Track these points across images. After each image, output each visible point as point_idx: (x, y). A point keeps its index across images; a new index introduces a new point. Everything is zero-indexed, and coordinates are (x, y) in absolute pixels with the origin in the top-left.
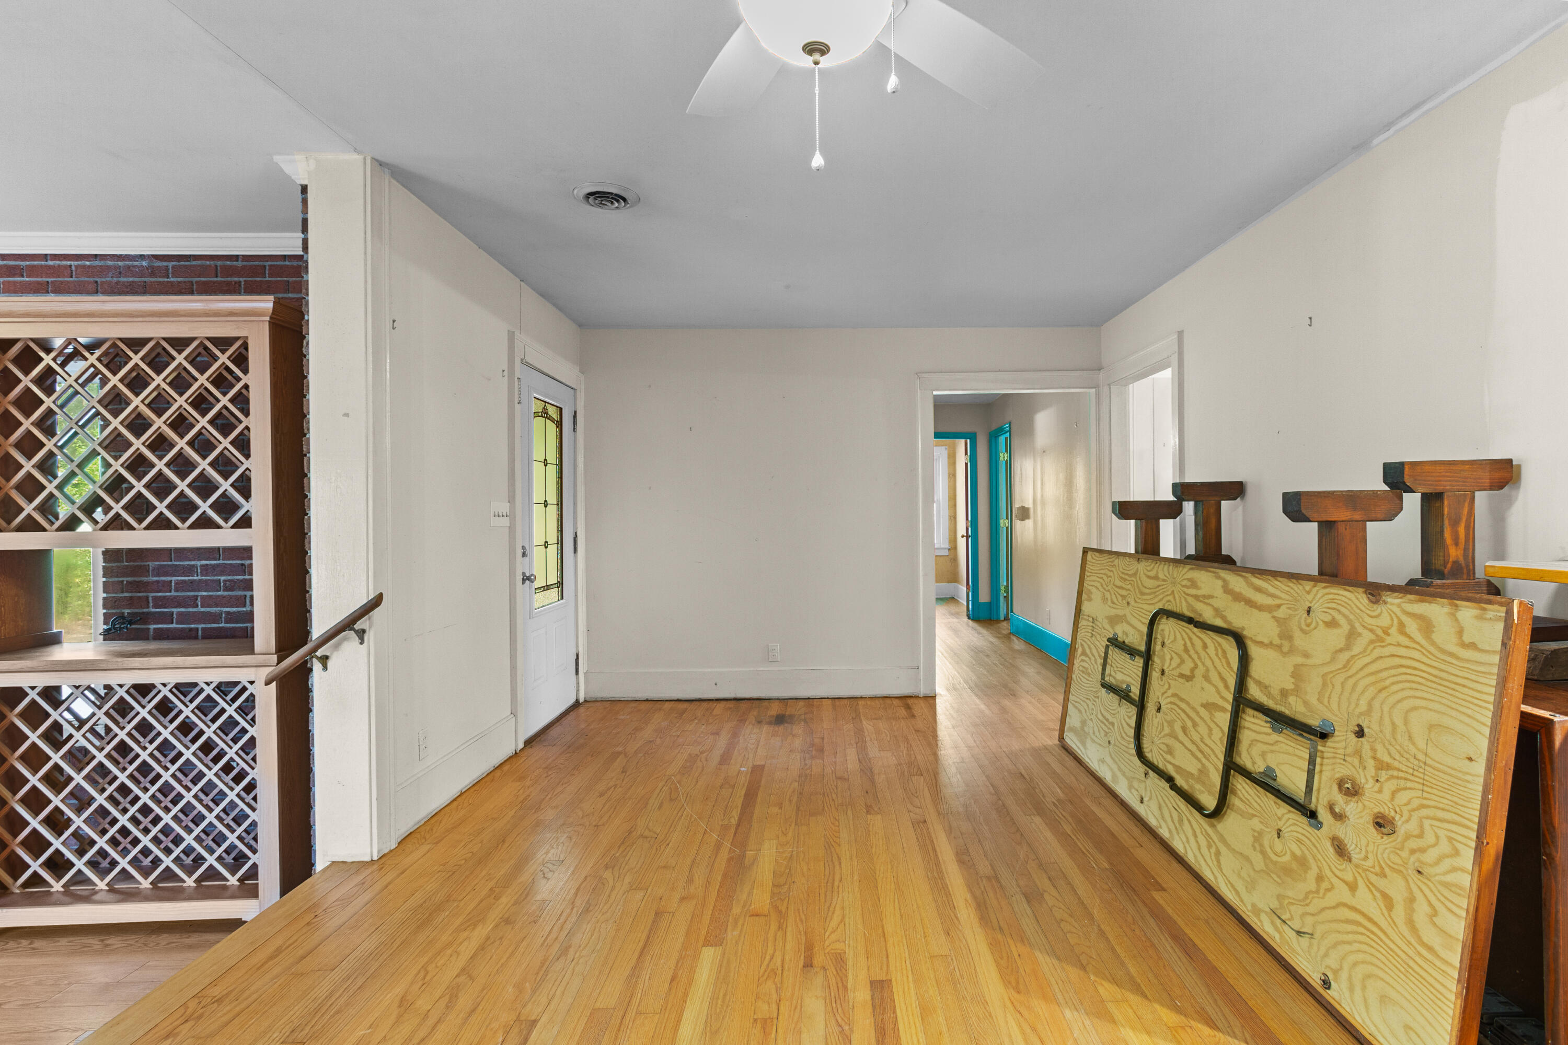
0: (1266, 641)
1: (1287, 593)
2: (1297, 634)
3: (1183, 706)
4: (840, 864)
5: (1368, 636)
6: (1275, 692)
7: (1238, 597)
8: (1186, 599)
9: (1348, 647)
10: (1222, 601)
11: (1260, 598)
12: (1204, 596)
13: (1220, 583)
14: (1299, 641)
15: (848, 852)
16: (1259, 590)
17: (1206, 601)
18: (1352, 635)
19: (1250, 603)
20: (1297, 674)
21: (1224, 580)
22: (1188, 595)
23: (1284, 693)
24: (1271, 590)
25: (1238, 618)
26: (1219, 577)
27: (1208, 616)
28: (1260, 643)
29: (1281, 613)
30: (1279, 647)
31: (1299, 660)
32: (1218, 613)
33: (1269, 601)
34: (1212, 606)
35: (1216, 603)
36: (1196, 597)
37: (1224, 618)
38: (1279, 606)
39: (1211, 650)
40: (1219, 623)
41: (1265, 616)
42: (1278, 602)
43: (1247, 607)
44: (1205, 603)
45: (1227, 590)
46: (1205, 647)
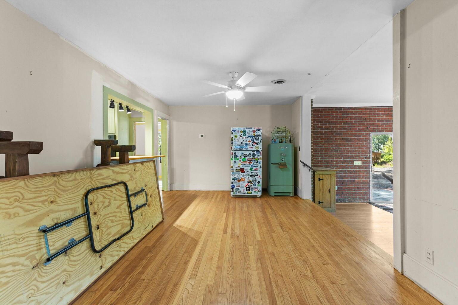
0: (128, 180)
1: (129, 168)
2: (134, 175)
3: (110, 215)
4: (229, 259)
5: (143, 170)
6: (133, 189)
7: (118, 173)
8: (98, 182)
9: (141, 173)
10: (113, 176)
11: (124, 171)
12: (106, 177)
13: (111, 171)
14: (134, 176)
15: (226, 263)
16: (123, 169)
17: (107, 178)
18: (141, 171)
19: (122, 173)
20: (136, 183)
21: (112, 170)
22: (99, 179)
23: (135, 188)
24: (126, 168)
25: (120, 178)
26: (111, 170)
27: (110, 182)
28: (127, 181)
29: (129, 173)
30: (131, 180)
31: (135, 180)
32: (113, 180)
33: (126, 171)
34: (110, 179)
35: (111, 177)
36: (103, 179)
37: (116, 180)
38: (129, 171)
39: (114, 191)
40: (114, 182)
41: (126, 174)
42: (128, 170)
43: (122, 174)
44: (108, 179)
45: (114, 172)
46: (112, 192)
